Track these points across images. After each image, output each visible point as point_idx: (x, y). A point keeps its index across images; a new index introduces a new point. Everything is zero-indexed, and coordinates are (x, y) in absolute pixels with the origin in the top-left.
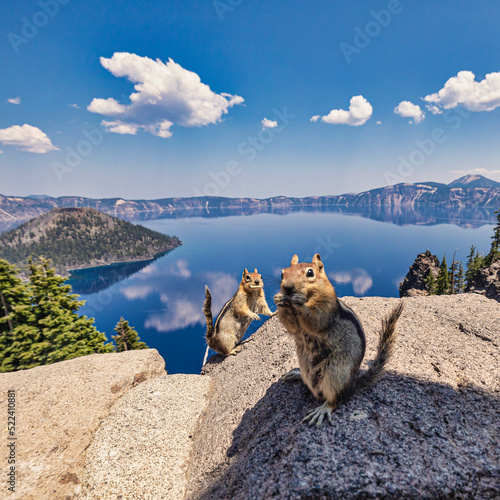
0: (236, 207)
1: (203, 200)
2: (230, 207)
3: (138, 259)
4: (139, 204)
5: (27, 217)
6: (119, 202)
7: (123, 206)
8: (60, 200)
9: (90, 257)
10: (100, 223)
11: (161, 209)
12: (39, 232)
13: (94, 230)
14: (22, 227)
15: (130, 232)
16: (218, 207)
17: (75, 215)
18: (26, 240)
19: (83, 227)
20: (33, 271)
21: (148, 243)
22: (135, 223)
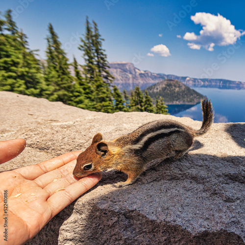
0: (234, 85)
1: (220, 80)
2: (231, 85)
3: (190, 104)
4: (195, 80)
5: (157, 81)
6: (188, 79)
7: (189, 80)
8: (168, 76)
9: (174, 100)
10: (179, 87)
11: (202, 83)
12: (160, 88)
13: (177, 89)
14: (155, 85)
15: (189, 92)
16: (226, 84)
17: (172, 82)
18: (155, 91)
19: (174, 87)
20: (157, 102)
21: (195, 97)
22: (191, 88)
